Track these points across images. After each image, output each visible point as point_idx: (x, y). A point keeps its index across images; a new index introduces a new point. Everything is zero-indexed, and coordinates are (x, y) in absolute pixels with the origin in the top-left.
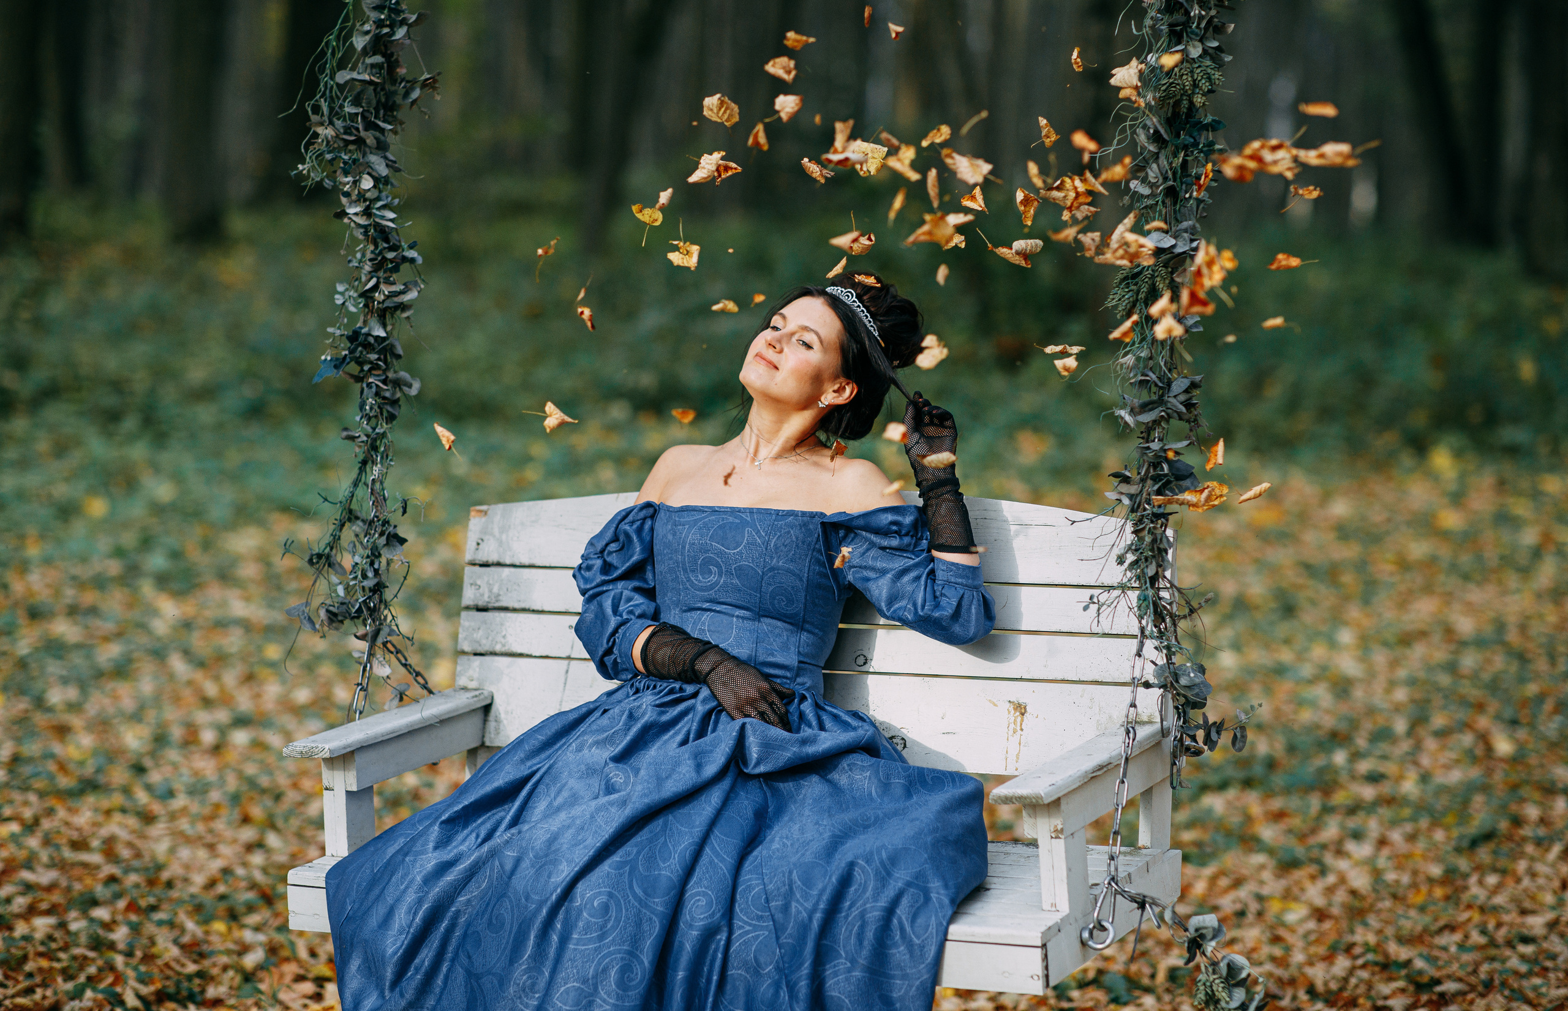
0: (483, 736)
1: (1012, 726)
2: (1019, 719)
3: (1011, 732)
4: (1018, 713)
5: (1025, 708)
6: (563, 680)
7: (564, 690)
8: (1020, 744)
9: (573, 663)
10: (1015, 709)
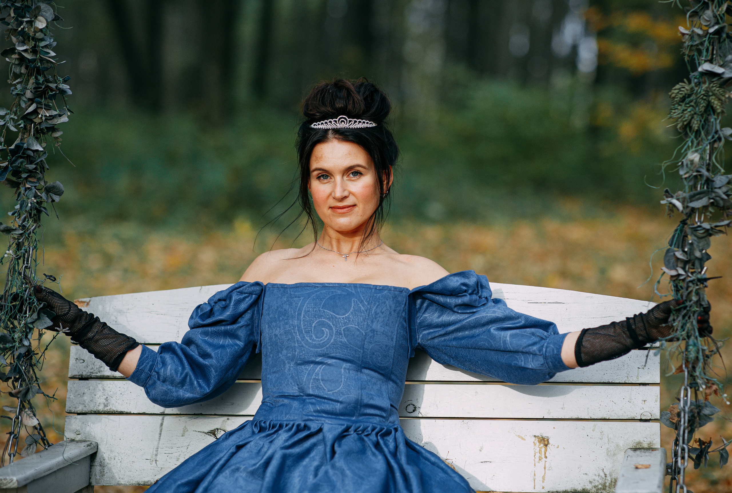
0: (90, 478)
1: (538, 455)
2: (543, 450)
3: (537, 459)
4: (542, 445)
5: (548, 440)
6: (158, 432)
7: (160, 439)
8: (545, 468)
9: (166, 418)
10: (540, 442)
